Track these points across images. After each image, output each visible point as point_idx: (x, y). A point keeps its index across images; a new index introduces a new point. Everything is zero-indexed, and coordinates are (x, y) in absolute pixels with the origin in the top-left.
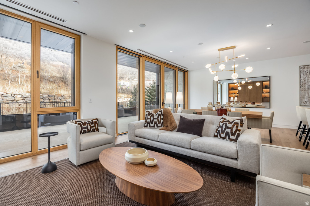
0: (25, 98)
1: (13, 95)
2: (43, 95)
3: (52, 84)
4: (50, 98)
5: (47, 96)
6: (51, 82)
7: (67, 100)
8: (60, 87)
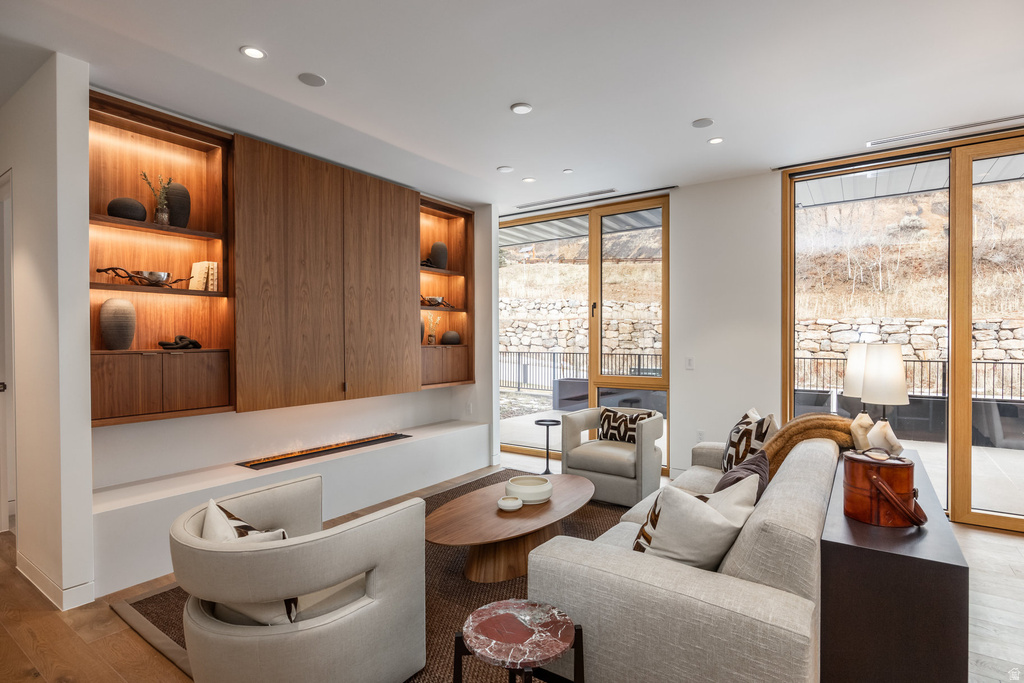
1: (855, 327)
6: (997, 266)
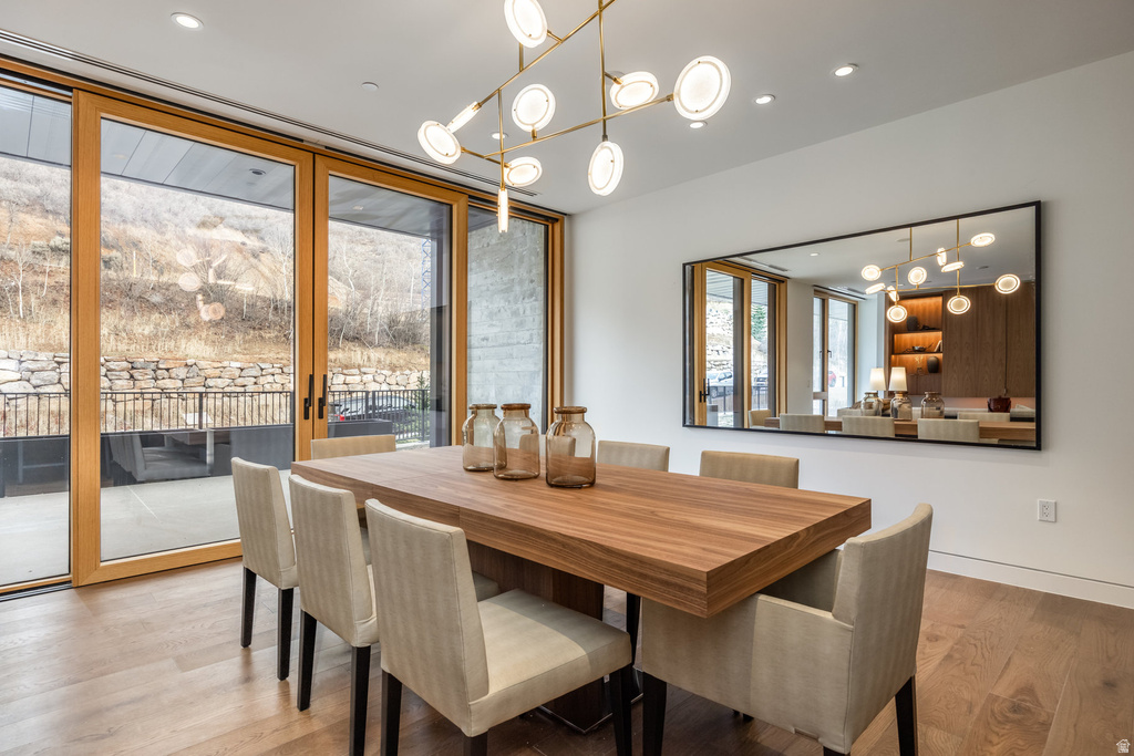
0: (33, 372)
2: (107, 361)
3: (155, 316)
4: (136, 375)
5: (125, 364)
6: (155, 306)
7: (210, 382)
8: (188, 327)
